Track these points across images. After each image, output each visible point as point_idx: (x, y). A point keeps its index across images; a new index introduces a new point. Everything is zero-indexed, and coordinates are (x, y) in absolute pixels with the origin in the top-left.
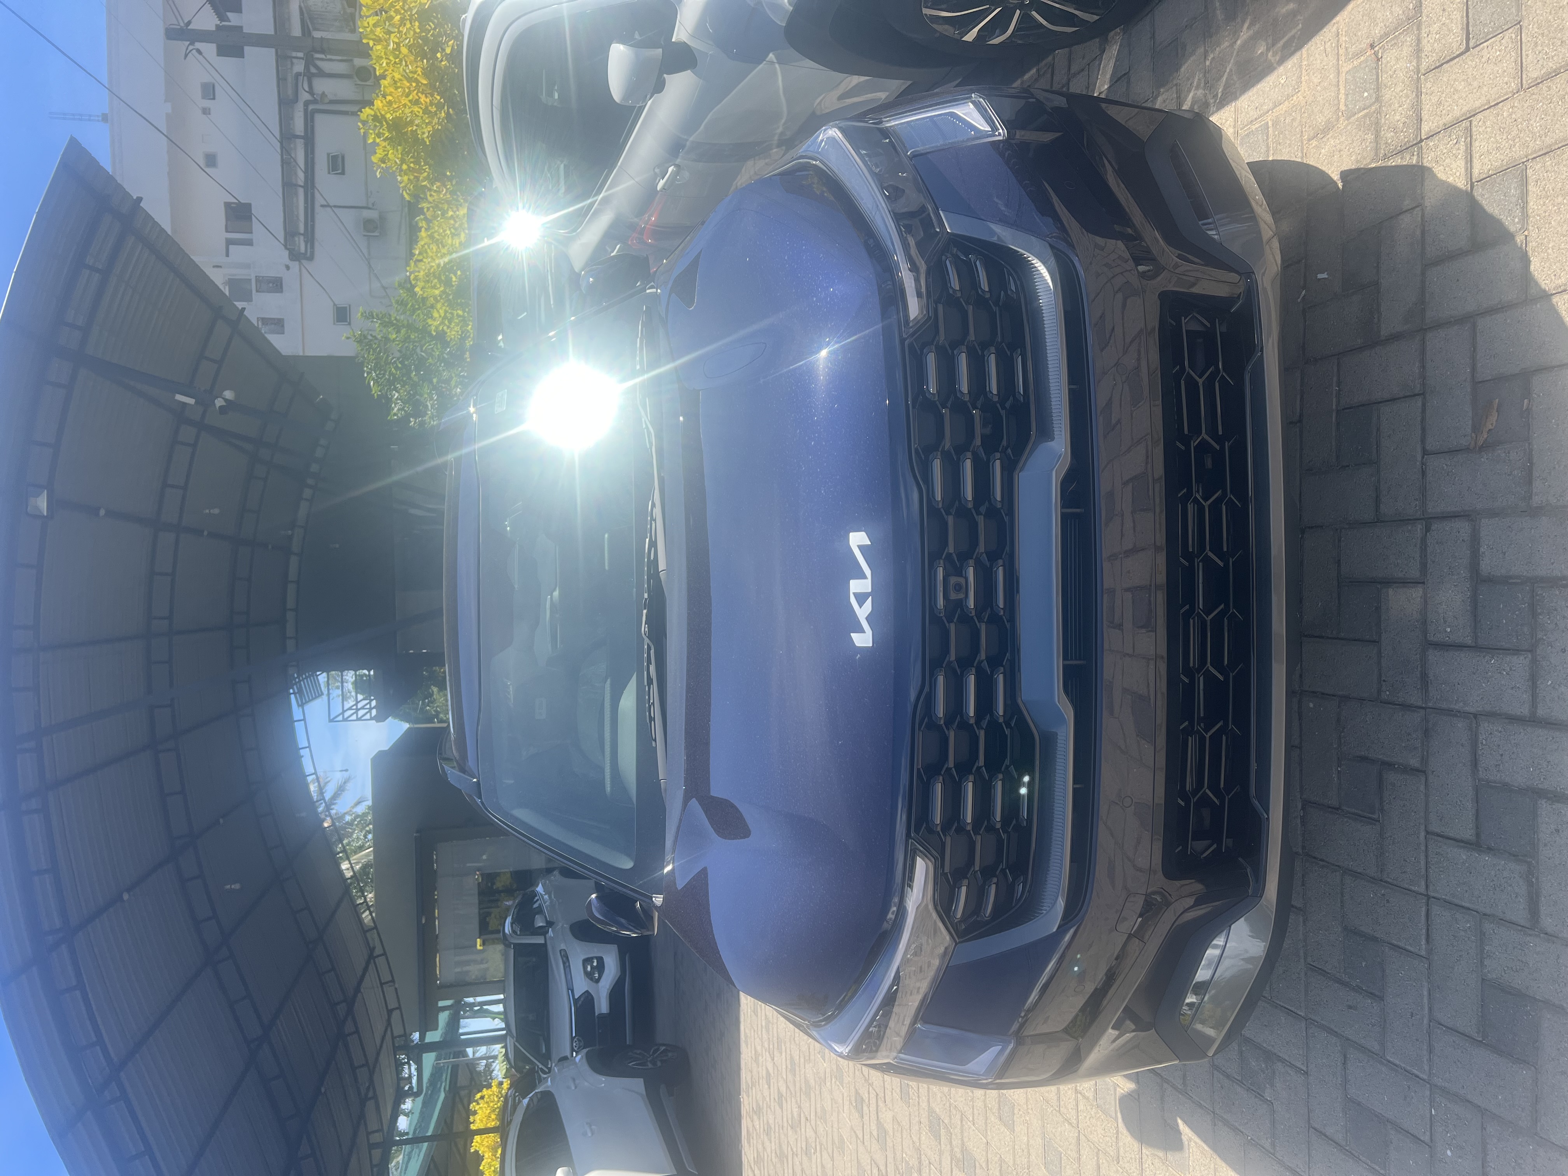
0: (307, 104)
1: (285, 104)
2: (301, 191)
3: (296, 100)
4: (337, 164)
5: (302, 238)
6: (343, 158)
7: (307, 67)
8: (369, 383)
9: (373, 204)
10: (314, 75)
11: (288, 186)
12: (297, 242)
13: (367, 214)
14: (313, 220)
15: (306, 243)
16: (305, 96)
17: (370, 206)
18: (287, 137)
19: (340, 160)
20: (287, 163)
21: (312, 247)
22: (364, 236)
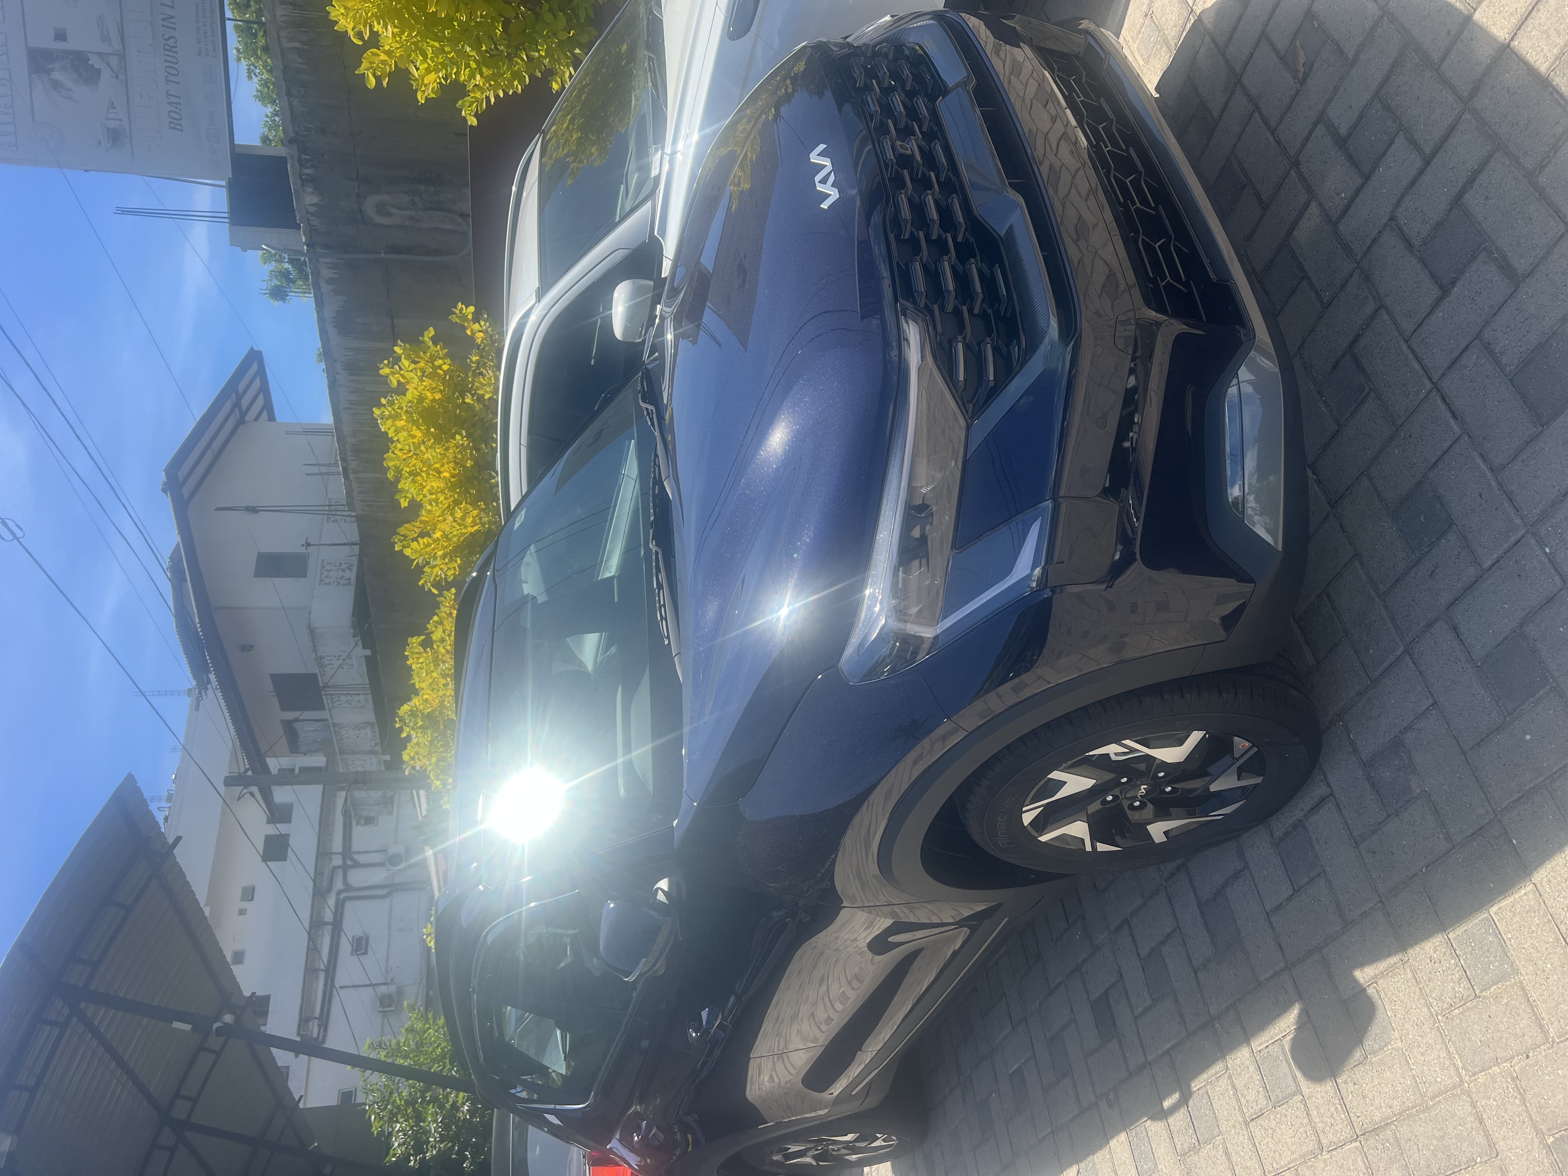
0: (339, 893)
1: (319, 894)
2: (322, 975)
3: (330, 890)
4: (361, 946)
5: (316, 1021)
6: (367, 938)
7: (344, 861)
8: (370, 1117)
9: (392, 980)
10: (350, 867)
11: (310, 971)
12: (311, 1027)
13: (383, 989)
14: (330, 1003)
15: (319, 1026)
16: (339, 885)
17: (389, 981)
18: (316, 924)
19: (364, 941)
20: (313, 949)
21: (326, 1031)
22: (380, 1012)
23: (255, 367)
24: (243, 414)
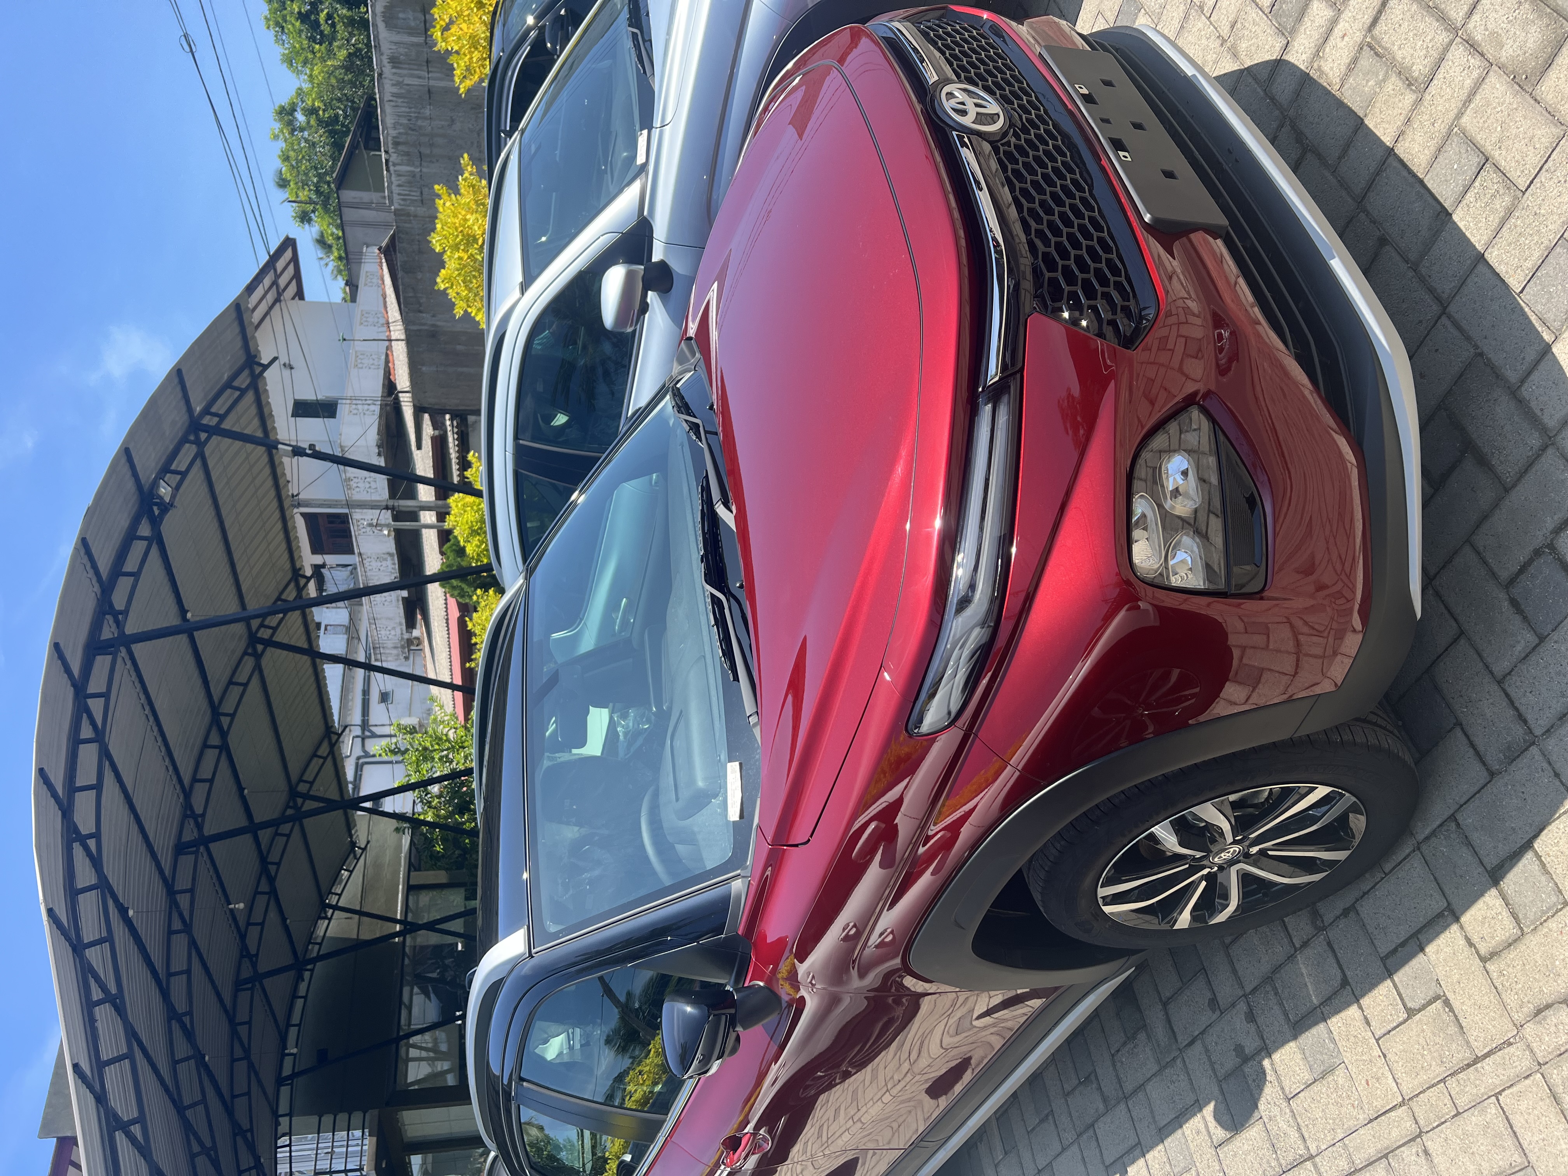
10: (368, 737)
23: (288, 254)
24: (280, 294)
